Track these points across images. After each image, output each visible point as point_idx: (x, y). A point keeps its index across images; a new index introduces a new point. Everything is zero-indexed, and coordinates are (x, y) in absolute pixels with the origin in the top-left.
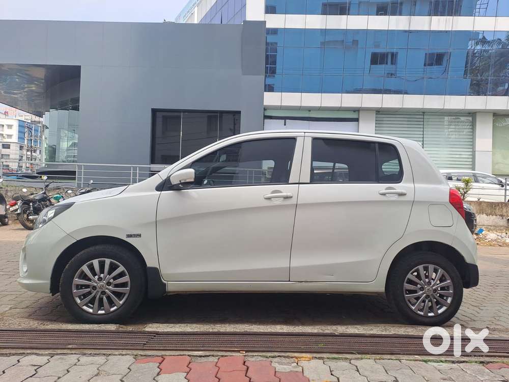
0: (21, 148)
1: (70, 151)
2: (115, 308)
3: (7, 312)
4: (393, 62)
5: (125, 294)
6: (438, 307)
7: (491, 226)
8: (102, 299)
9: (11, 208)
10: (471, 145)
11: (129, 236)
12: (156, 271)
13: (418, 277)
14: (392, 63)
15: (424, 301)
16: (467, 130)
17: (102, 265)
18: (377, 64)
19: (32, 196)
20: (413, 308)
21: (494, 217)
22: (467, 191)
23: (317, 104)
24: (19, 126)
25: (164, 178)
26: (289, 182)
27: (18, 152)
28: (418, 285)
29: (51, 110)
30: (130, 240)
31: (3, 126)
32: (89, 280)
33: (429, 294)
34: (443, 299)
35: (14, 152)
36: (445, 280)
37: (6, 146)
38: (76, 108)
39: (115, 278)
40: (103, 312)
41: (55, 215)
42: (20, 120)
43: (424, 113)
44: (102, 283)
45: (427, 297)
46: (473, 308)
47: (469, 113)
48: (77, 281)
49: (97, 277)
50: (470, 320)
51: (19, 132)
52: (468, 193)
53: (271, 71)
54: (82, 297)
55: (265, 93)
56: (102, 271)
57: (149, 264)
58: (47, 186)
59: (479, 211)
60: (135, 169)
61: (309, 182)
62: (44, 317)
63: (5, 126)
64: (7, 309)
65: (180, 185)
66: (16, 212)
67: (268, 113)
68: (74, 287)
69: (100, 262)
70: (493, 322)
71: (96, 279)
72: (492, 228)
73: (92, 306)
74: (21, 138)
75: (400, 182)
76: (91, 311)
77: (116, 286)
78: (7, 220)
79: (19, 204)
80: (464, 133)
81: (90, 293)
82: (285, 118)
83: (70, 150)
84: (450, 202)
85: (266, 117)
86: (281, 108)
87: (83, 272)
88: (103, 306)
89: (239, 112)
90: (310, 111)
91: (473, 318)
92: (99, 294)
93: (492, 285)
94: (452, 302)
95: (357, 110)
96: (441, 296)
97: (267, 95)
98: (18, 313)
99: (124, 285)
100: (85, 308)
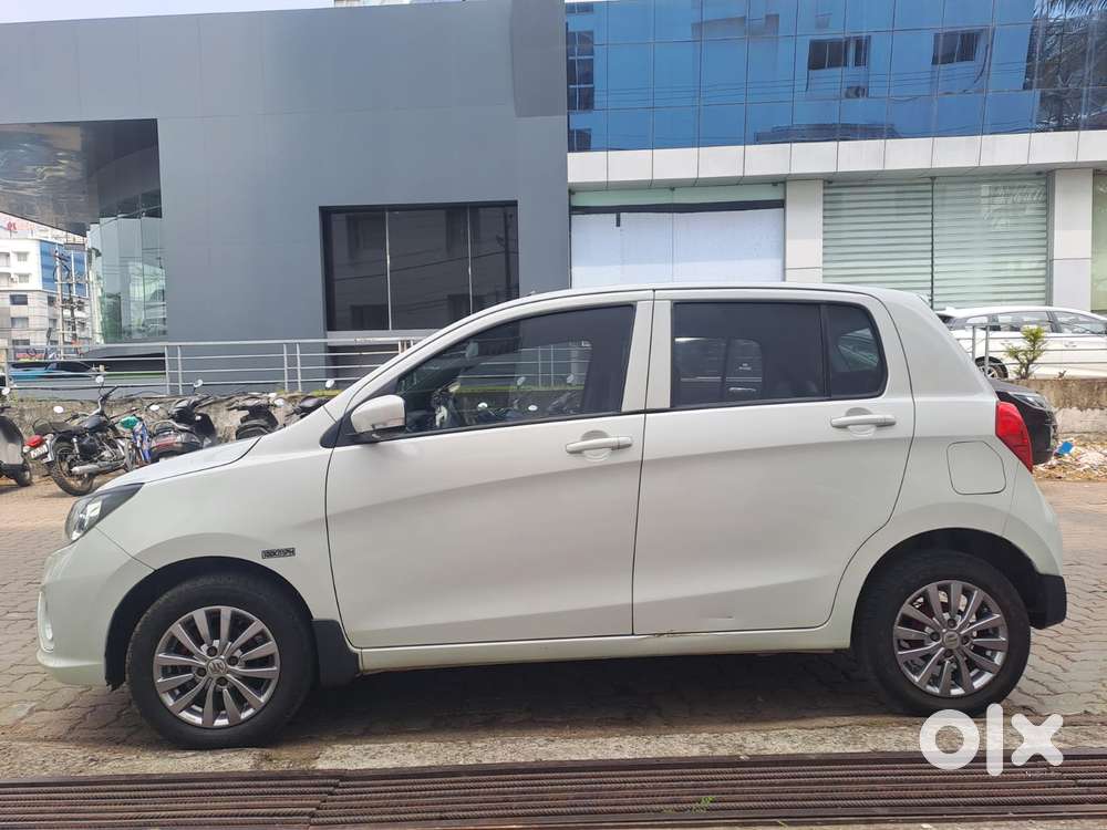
0: (51, 301)
1: (152, 311)
2: (250, 712)
3: (23, 722)
4: (860, 60)
5: (270, 681)
6: (972, 674)
7: (1089, 433)
8: (221, 693)
9: (32, 453)
10: (1044, 246)
11: (269, 554)
12: (333, 629)
13: (926, 608)
14: (858, 63)
15: (940, 663)
16: (1033, 205)
17: (214, 620)
18: (823, 67)
19: (77, 421)
20: (917, 679)
21: (1097, 411)
22: (1034, 358)
23: (688, 173)
24: (43, 253)
25: (338, 416)
26: (624, 410)
27: (46, 311)
28: (927, 629)
29: (103, 220)
30: (271, 564)
31: (8, 255)
32: (189, 654)
33: (953, 647)
34: (985, 656)
35: (36, 310)
36: (989, 614)
37: (19, 299)
38: (156, 213)
39: (245, 647)
40: (225, 722)
41: (104, 513)
42: (41, 241)
43: (933, 178)
44: (216, 660)
45: (948, 653)
46: (1051, 656)
47: (1039, 173)
48: (162, 657)
49: (205, 647)
50: (1046, 691)
51: (43, 266)
52: (1036, 361)
53: (581, 97)
54: (177, 692)
55: (570, 155)
56: (215, 633)
57: (318, 613)
58: (105, 398)
59: (1061, 402)
60: (291, 348)
61: (668, 406)
62: (100, 733)
63: (12, 255)
64: (23, 713)
65: (374, 435)
66: (45, 461)
67: (580, 201)
68: (157, 672)
69: (208, 614)
70: (1098, 696)
71: (205, 653)
72: (1092, 437)
73: (200, 710)
74: (48, 280)
75: (880, 395)
76: (198, 720)
77: (250, 664)
78: (28, 474)
79: (48, 442)
80: (1027, 212)
81: (193, 683)
82: (617, 210)
83: (152, 307)
84: (998, 435)
85: (574, 210)
86: (607, 187)
87: (173, 638)
88: (224, 709)
89: (514, 204)
90: (673, 189)
91: (1053, 686)
92: (214, 682)
93: (1095, 588)
94: (1006, 661)
95: (780, 182)
96: (979, 650)
97: (574, 159)
98: (48, 722)
99: (266, 661)
100: (185, 715)
